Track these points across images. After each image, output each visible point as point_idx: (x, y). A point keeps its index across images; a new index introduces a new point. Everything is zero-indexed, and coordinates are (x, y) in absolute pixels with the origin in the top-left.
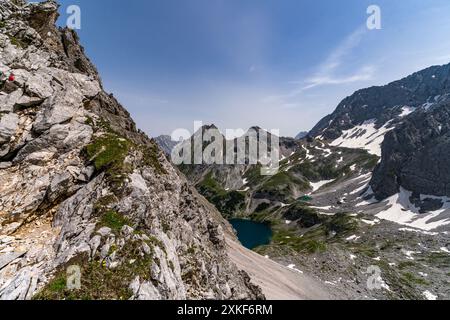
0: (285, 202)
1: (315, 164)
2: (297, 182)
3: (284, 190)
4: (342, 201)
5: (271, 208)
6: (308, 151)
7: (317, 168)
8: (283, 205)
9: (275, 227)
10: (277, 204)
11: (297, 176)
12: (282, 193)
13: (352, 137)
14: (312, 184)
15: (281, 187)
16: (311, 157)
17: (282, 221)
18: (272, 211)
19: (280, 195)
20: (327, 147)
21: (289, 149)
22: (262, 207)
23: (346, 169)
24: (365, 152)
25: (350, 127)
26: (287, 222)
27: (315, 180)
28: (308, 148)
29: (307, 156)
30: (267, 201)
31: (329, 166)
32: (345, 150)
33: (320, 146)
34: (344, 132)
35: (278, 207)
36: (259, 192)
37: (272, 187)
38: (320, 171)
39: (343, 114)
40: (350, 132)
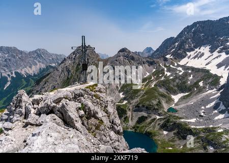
0: (159, 115)
1: (173, 80)
2: (163, 96)
3: (157, 105)
4: (202, 114)
5: (149, 120)
6: (166, 69)
7: (175, 84)
8: (158, 117)
9: (156, 138)
10: (153, 116)
11: (162, 90)
12: (156, 107)
13: (194, 58)
14: (173, 97)
15: (155, 102)
16: (169, 74)
17: (161, 132)
18: (150, 123)
19: (154, 109)
20: (179, 66)
21: (151, 67)
22: (141, 120)
23: (196, 84)
24: (208, 71)
25: (192, 50)
26: (165, 133)
27: (175, 93)
28: (165, 66)
29: (166, 73)
30: (145, 114)
31: (184, 83)
32: (193, 69)
33: (174, 65)
34: (189, 54)
35: (155, 119)
36: (137, 106)
37: (148, 103)
38: (178, 86)
39: (188, 39)
40: (192, 54)
